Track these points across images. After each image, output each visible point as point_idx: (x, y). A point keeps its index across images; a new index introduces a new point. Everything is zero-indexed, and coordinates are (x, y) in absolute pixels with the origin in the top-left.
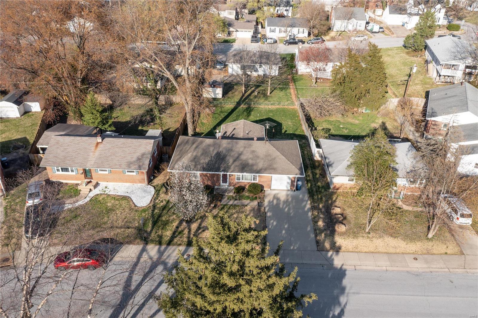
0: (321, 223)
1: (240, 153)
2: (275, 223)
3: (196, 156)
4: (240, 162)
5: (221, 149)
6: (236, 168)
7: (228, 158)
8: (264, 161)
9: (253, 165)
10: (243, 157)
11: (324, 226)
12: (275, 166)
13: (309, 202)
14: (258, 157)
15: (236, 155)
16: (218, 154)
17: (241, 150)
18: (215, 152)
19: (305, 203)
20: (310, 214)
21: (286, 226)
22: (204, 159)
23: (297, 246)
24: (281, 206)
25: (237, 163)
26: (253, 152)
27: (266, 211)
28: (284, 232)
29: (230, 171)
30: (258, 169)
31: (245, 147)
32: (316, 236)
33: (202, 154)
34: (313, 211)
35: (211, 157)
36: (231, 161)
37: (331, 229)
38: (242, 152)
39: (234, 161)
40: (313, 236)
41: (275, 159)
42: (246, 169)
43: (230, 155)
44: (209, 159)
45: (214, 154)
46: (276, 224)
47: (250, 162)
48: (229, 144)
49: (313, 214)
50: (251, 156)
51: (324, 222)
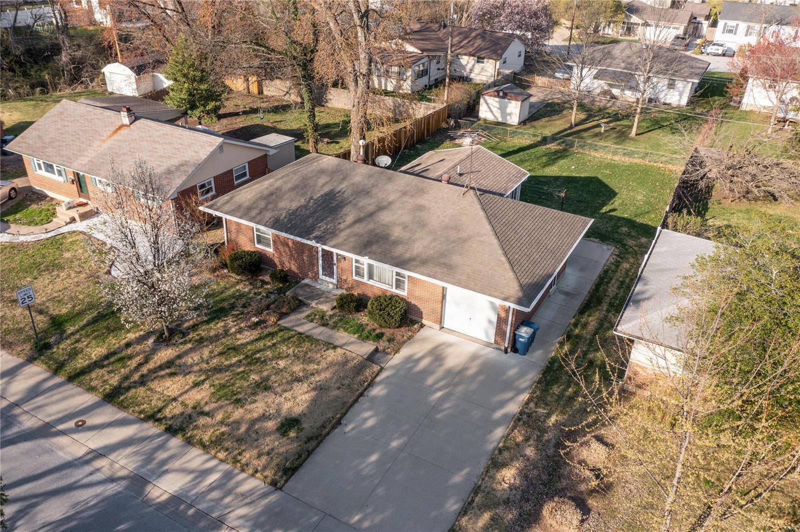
0: (508, 475)
1: (385, 204)
2: (370, 423)
3: (279, 189)
4: (371, 226)
5: (343, 186)
6: (352, 239)
7: (346, 210)
8: (434, 240)
9: (396, 243)
10: (385, 217)
11: (512, 487)
12: (456, 259)
13: (525, 397)
14: (423, 225)
15: (371, 208)
16: (331, 196)
17: (391, 198)
18: (326, 189)
19: (509, 395)
20: (499, 432)
21: (395, 444)
22: (292, 201)
23: (378, 519)
24: (430, 381)
25: (359, 228)
26: (420, 208)
27: (378, 379)
28: (374, 458)
29: (332, 243)
30: (408, 256)
31: (404, 194)
32: (464, 512)
33: (293, 189)
34: (514, 427)
35: (311, 198)
36: (350, 219)
37: (528, 507)
38: (390, 203)
39: (358, 221)
40: (453, 506)
41: (464, 241)
42: (374, 247)
43: (355, 205)
44: (303, 201)
45: (322, 192)
46: (372, 428)
47: (397, 233)
48: (370, 176)
49: (506, 437)
50: (406, 218)
51: (523, 474)
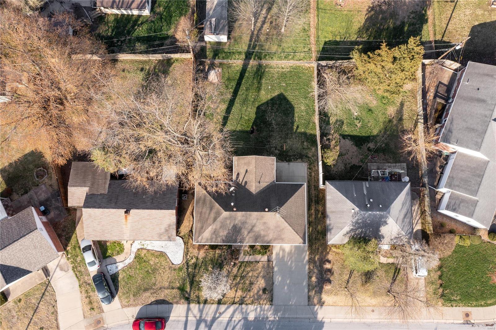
0: (314, 279)
1: (253, 225)
2: (280, 279)
3: (216, 229)
4: (253, 234)
5: (236, 222)
6: (251, 239)
7: (243, 230)
8: (274, 233)
9: (264, 236)
10: (256, 229)
11: (316, 282)
12: (283, 236)
13: (308, 253)
14: (269, 228)
15: (250, 227)
16: (235, 227)
17: (255, 221)
18: (232, 225)
19: (304, 254)
20: (307, 267)
21: (288, 282)
22: (223, 232)
23: (294, 301)
24: (286, 260)
25: (251, 235)
26: (265, 223)
27: (274, 265)
28: (286, 288)
29: (245, 242)
30: (269, 239)
31: (258, 219)
32: (309, 292)
33: (221, 227)
34: (309, 265)
35: (229, 230)
36: (246, 233)
37: (320, 285)
38: (255, 224)
39: (249, 232)
40: (306, 290)
41: (283, 229)
42: (258, 240)
43: (245, 228)
44: (227, 232)
45: (231, 227)
46: (281, 280)
47: (262, 233)
48: (243, 216)
49: (309, 268)
50: (263, 228)
51: (317, 278)
